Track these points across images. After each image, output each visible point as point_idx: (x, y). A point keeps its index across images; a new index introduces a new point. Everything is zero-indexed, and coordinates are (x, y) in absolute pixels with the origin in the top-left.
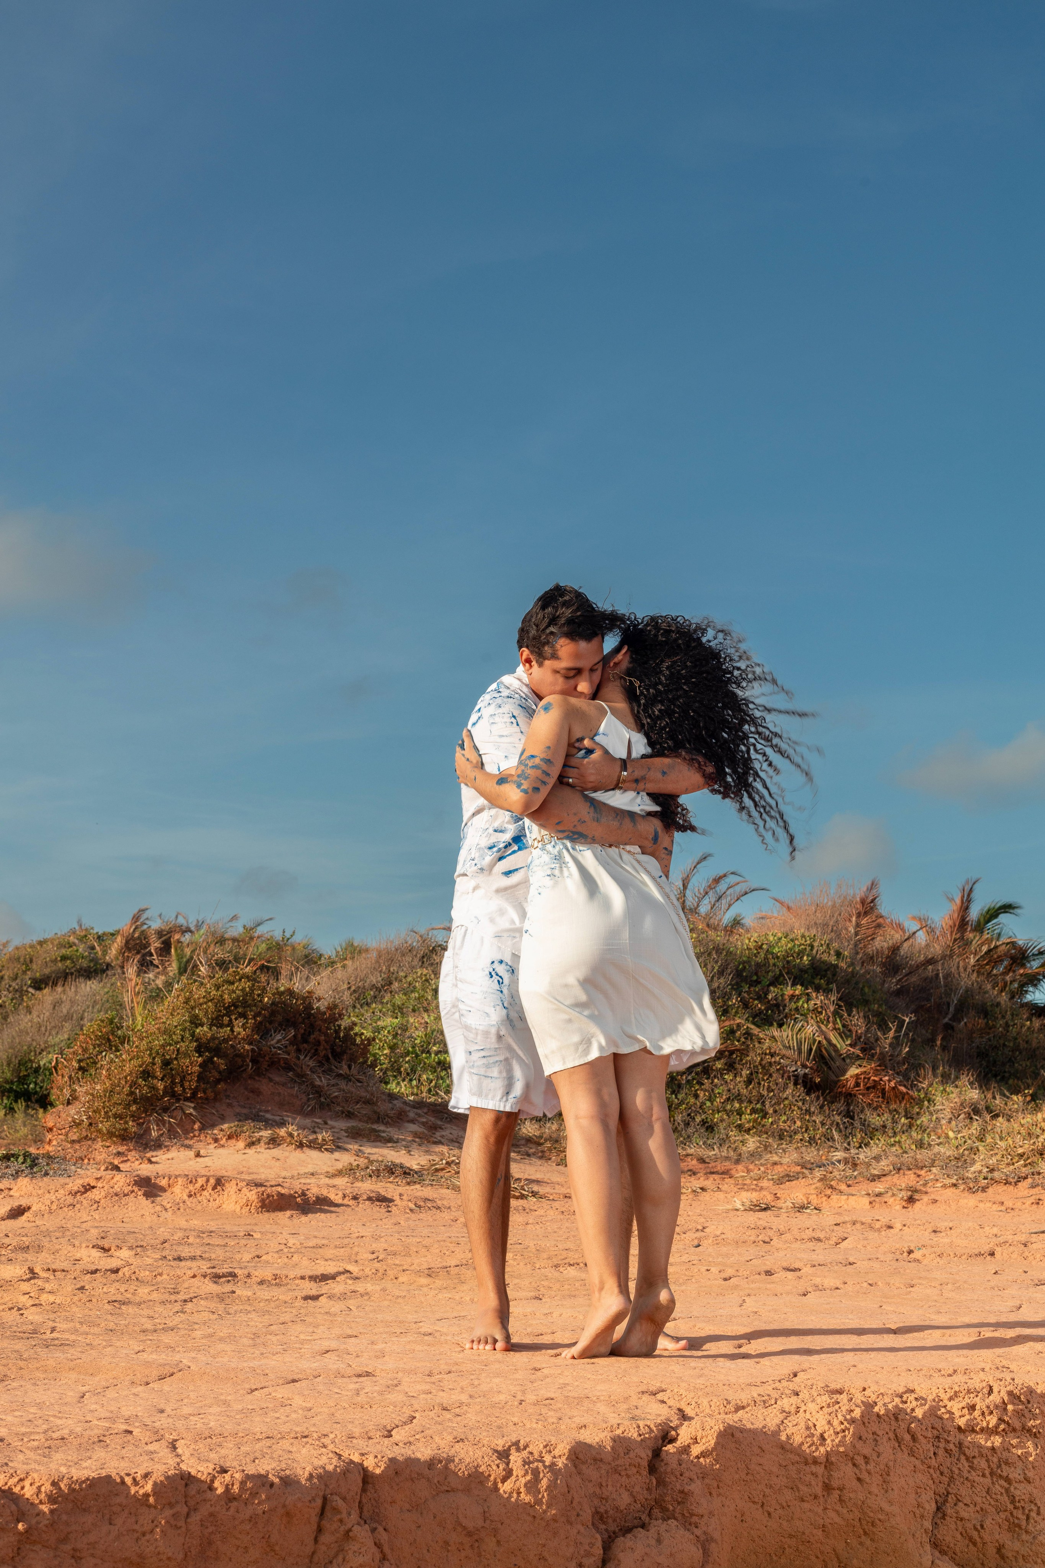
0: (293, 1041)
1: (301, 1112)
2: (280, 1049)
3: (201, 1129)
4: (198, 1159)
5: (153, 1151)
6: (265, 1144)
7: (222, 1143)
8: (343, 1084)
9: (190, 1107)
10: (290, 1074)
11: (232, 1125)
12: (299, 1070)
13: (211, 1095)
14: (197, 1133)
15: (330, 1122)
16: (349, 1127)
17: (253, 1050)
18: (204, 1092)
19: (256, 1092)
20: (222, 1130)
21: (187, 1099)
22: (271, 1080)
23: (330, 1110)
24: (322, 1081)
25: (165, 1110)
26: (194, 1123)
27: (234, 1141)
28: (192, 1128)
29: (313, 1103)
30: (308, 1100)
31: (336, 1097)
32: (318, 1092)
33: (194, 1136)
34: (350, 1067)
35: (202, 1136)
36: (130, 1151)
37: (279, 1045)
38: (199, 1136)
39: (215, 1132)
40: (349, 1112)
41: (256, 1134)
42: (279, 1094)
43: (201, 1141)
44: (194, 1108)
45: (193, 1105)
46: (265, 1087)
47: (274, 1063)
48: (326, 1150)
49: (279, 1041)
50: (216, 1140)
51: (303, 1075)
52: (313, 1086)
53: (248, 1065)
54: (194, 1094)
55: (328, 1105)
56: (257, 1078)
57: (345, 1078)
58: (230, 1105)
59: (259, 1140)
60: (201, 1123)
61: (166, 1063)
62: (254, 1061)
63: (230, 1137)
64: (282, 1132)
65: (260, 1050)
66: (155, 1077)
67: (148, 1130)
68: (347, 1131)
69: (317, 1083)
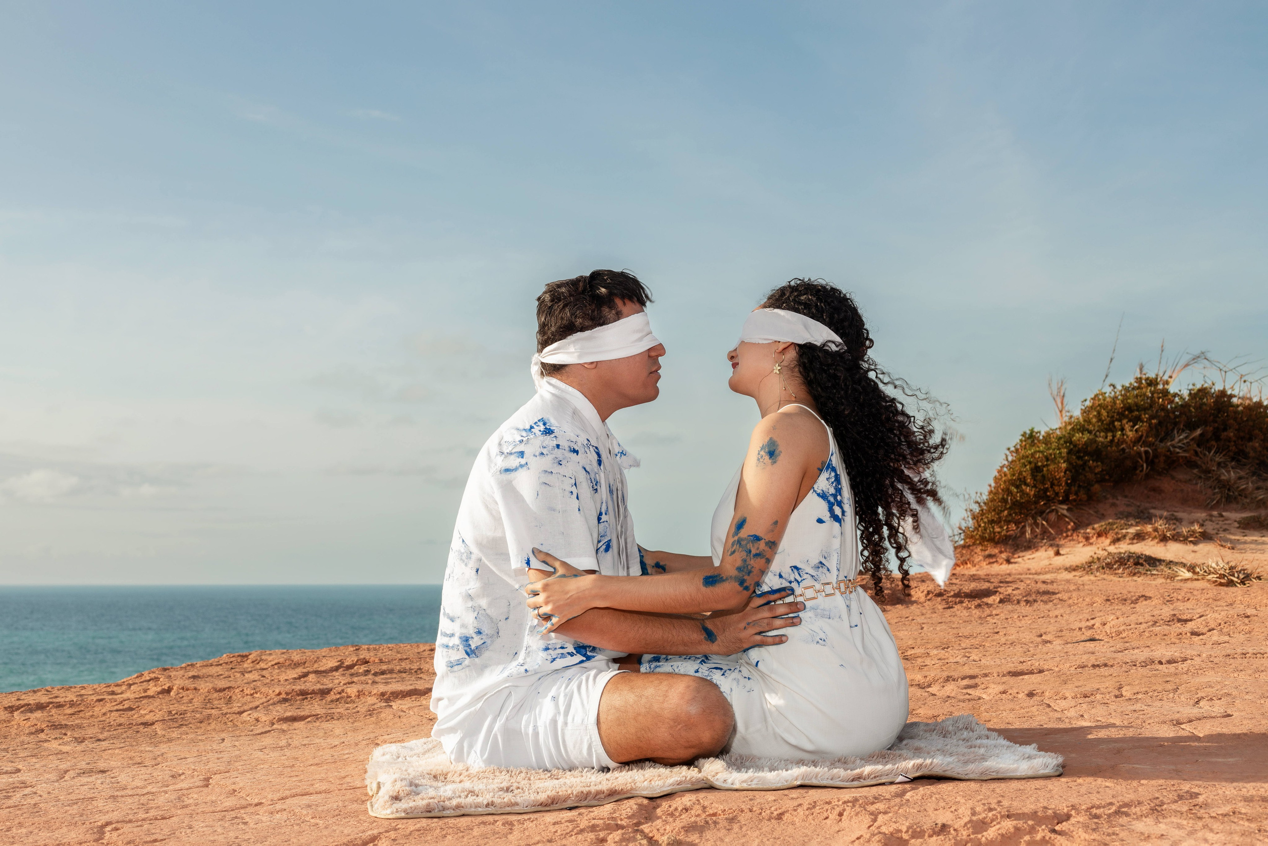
0: (1201, 441)
1: (1207, 506)
2: (1180, 448)
3: (1075, 529)
4: (1058, 558)
5: (1022, 551)
6: (1130, 539)
7: (1091, 541)
9: (1063, 509)
10: (1195, 471)
11: (1103, 524)
12: (1204, 467)
13: (1083, 496)
14: (1069, 533)
15: (1224, 514)
16: (1244, 518)
17: (1146, 452)
18: (1076, 494)
20: (1094, 529)
21: (1062, 502)
22: (1173, 478)
23: (1238, 503)
24: (1230, 475)
25: (1041, 513)
26: (1069, 523)
27: (1103, 538)
28: (1067, 528)
29: (1219, 496)
30: (1214, 494)
31: (1243, 490)
32: (1225, 486)
33: (1067, 536)
35: (1075, 535)
36: (1001, 552)
37: (1180, 444)
38: (1072, 535)
39: (1088, 530)
41: (1124, 531)
42: (1182, 491)
43: (1073, 540)
44: (1068, 510)
45: (1065, 507)
46: (1166, 484)
47: (1172, 463)
48: (1191, 542)
49: (1180, 441)
50: (1087, 539)
51: (1208, 471)
52: (1218, 480)
53: (1142, 466)
54: (1067, 495)
55: (1235, 498)
56: (1159, 478)
59: (1124, 536)
60: (1074, 523)
61: (1036, 470)
62: (1151, 462)
63: (1099, 535)
64: (1149, 528)
65: (1155, 450)
66: (1027, 485)
67: (1023, 533)
68: (1239, 522)
69: (1223, 477)
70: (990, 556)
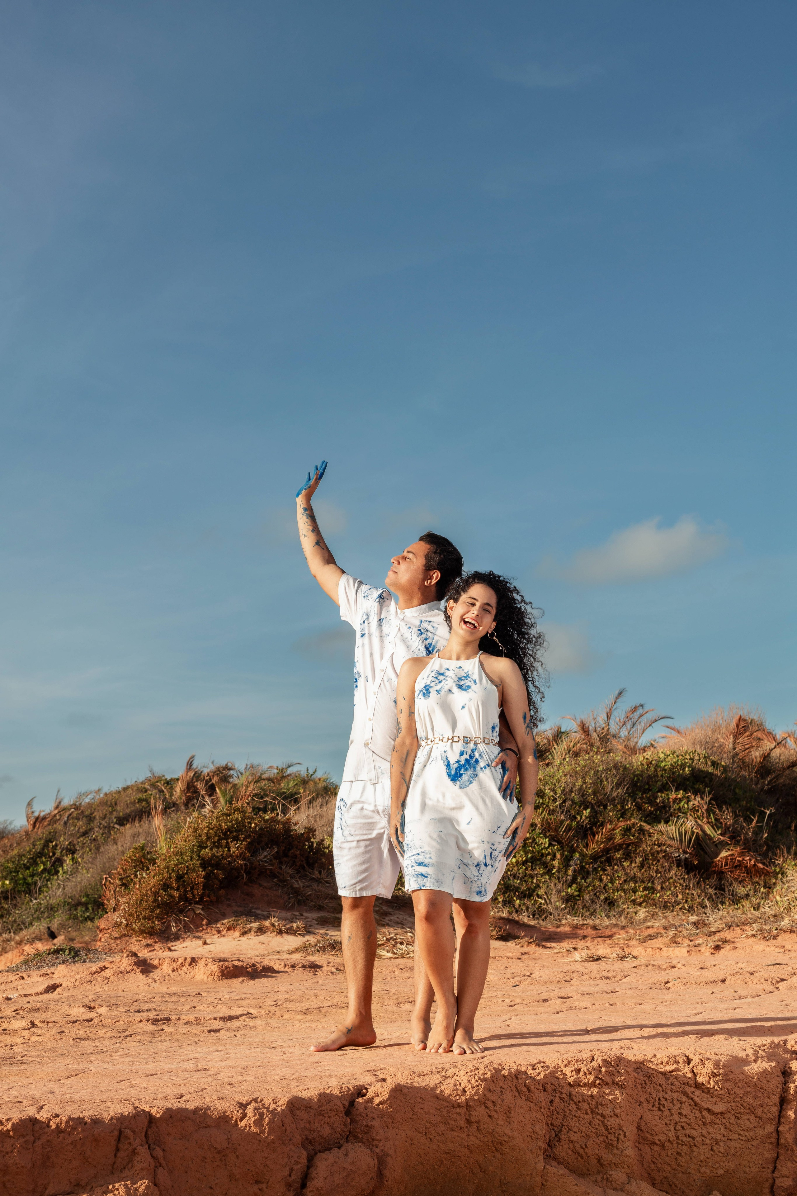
0: (277, 856)
1: (285, 908)
2: (266, 862)
3: (208, 924)
4: (205, 946)
5: (173, 942)
6: (255, 932)
7: (223, 933)
8: (315, 885)
9: (199, 908)
10: (275, 880)
11: (230, 920)
12: (281, 877)
13: (213, 898)
14: (205, 927)
15: (305, 914)
16: (318, 917)
17: (245, 864)
18: (209, 896)
19: (250, 895)
20: (223, 924)
21: (197, 903)
22: (261, 885)
23: (306, 905)
24: (298, 884)
25: (181, 911)
26: (202, 920)
27: (232, 932)
28: (202, 924)
29: (292, 900)
30: (289, 898)
31: (310, 895)
32: (296, 892)
33: (203, 930)
34: (320, 873)
35: (209, 929)
36: (156, 942)
37: (265, 859)
38: (207, 929)
39: (218, 925)
40: (320, 906)
41: (248, 926)
42: (267, 895)
43: (208, 933)
44: (202, 909)
45: (201, 907)
46: (257, 891)
47: (263, 873)
48: (300, 934)
49: (266, 856)
50: (219, 932)
51: (285, 881)
52: (292, 888)
53: (243, 876)
54: (201, 898)
55: (304, 902)
56: (250, 884)
57: (317, 881)
58: (229, 906)
59: (250, 930)
60: (207, 919)
61: (179, 877)
62: (248, 873)
63: (229, 929)
64: (267, 923)
65: (251, 864)
66: (172, 888)
67: (169, 927)
68: (316, 920)
69: (295, 886)
70: (148, 945)
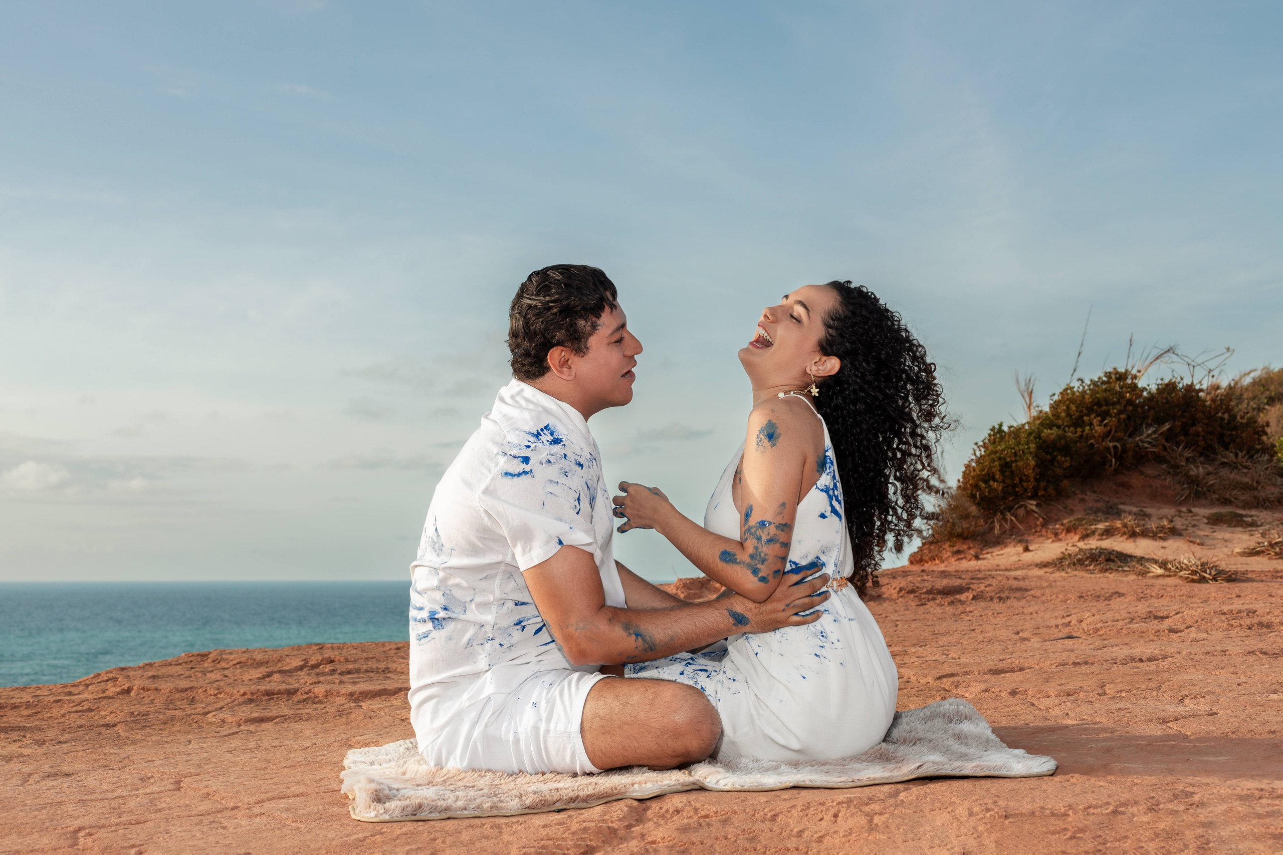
0: (1169, 436)
2: (1149, 443)
3: (1044, 525)
4: (1026, 554)
5: (990, 547)
6: (1099, 535)
7: (1060, 537)
8: (1224, 472)
9: (1032, 505)
10: (1164, 466)
11: (1075, 519)
12: (1173, 462)
13: (1051, 491)
14: (1038, 529)
15: (1193, 510)
16: (1212, 514)
17: (1115, 447)
18: (1045, 489)
19: (1126, 486)
20: (1062, 524)
21: (1031, 498)
22: (1142, 473)
23: (1206, 498)
24: (1198, 470)
25: (1010, 509)
26: (1038, 519)
27: (1072, 534)
28: (1035, 524)
29: (1187, 492)
30: (1183, 490)
31: (1212, 485)
32: (1193, 481)
33: (1036, 532)
34: (1236, 455)
35: (1044, 530)
36: (969, 548)
37: (1148, 439)
38: (1041, 531)
39: (1057, 526)
40: (1226, 499)
41: (1093, 527)
42: (1151, 486)
43: (1042, 536)
44: (1037, 505)
45: (1034, 503)
46: (1135, 480)
47: (1144, 457)
49: (1149, 436)
50: (1056, 535)
51: (1176, 466)
52: (1187, 475)
53: (1111, 461)
54: (1035, 492)
55: (1204, 494)
56: (1127, 473)
57: (1230, 466)
58: (1082, 500)
60: (1043, 519)
61: (1005, 466)
62: (1119, 458)
63: (1068, 531)
64: (1118, 524)
65: (1124, 445)
66: (995, 480)
67: (992, 529)
68: (1208, 518)
69: (1192, 473)
70: (958, 552)
